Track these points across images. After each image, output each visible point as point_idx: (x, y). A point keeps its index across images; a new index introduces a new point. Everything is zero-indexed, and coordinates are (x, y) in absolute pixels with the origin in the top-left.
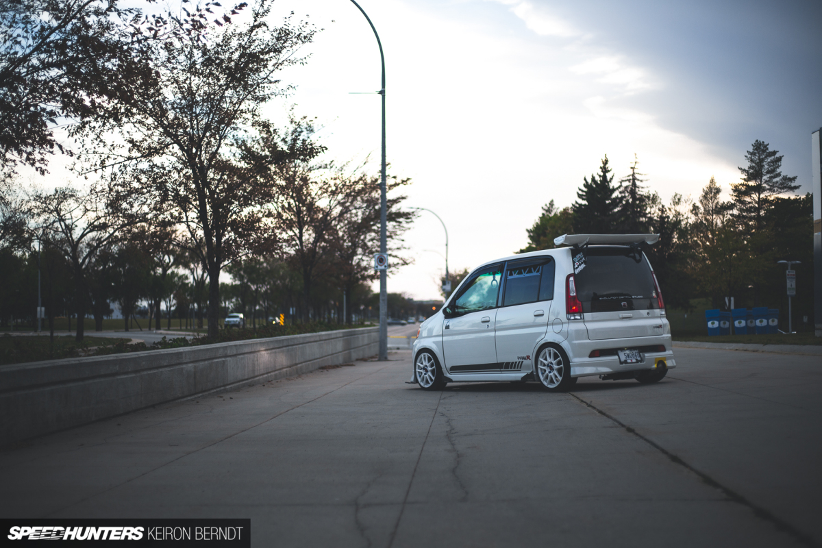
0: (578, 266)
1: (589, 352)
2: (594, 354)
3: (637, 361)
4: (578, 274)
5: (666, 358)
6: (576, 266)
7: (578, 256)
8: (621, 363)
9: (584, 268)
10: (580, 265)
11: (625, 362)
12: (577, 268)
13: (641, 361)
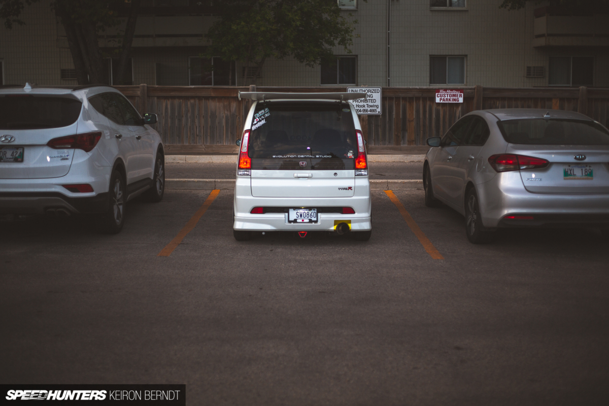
0: (257, 122)
1: (250, 208)
2: (257, 210)
3: (311, 221)
4: (255, 130)
5: (350, 222)
6: (255, 122)
7: (260, 112)
8: (290, 222)
9: (263, 125)
10: (260, 121)
11: (295, 221)
12: (255, 124)
13: (316, 222)
